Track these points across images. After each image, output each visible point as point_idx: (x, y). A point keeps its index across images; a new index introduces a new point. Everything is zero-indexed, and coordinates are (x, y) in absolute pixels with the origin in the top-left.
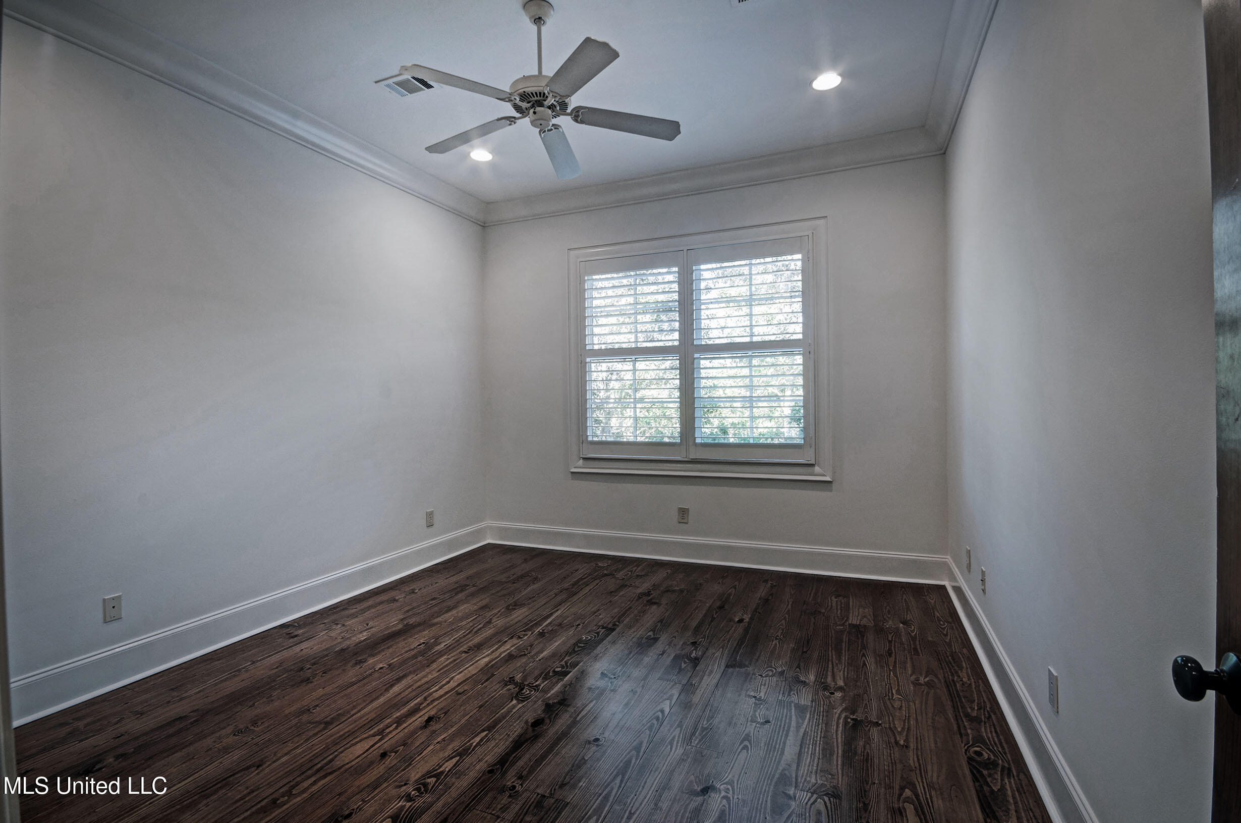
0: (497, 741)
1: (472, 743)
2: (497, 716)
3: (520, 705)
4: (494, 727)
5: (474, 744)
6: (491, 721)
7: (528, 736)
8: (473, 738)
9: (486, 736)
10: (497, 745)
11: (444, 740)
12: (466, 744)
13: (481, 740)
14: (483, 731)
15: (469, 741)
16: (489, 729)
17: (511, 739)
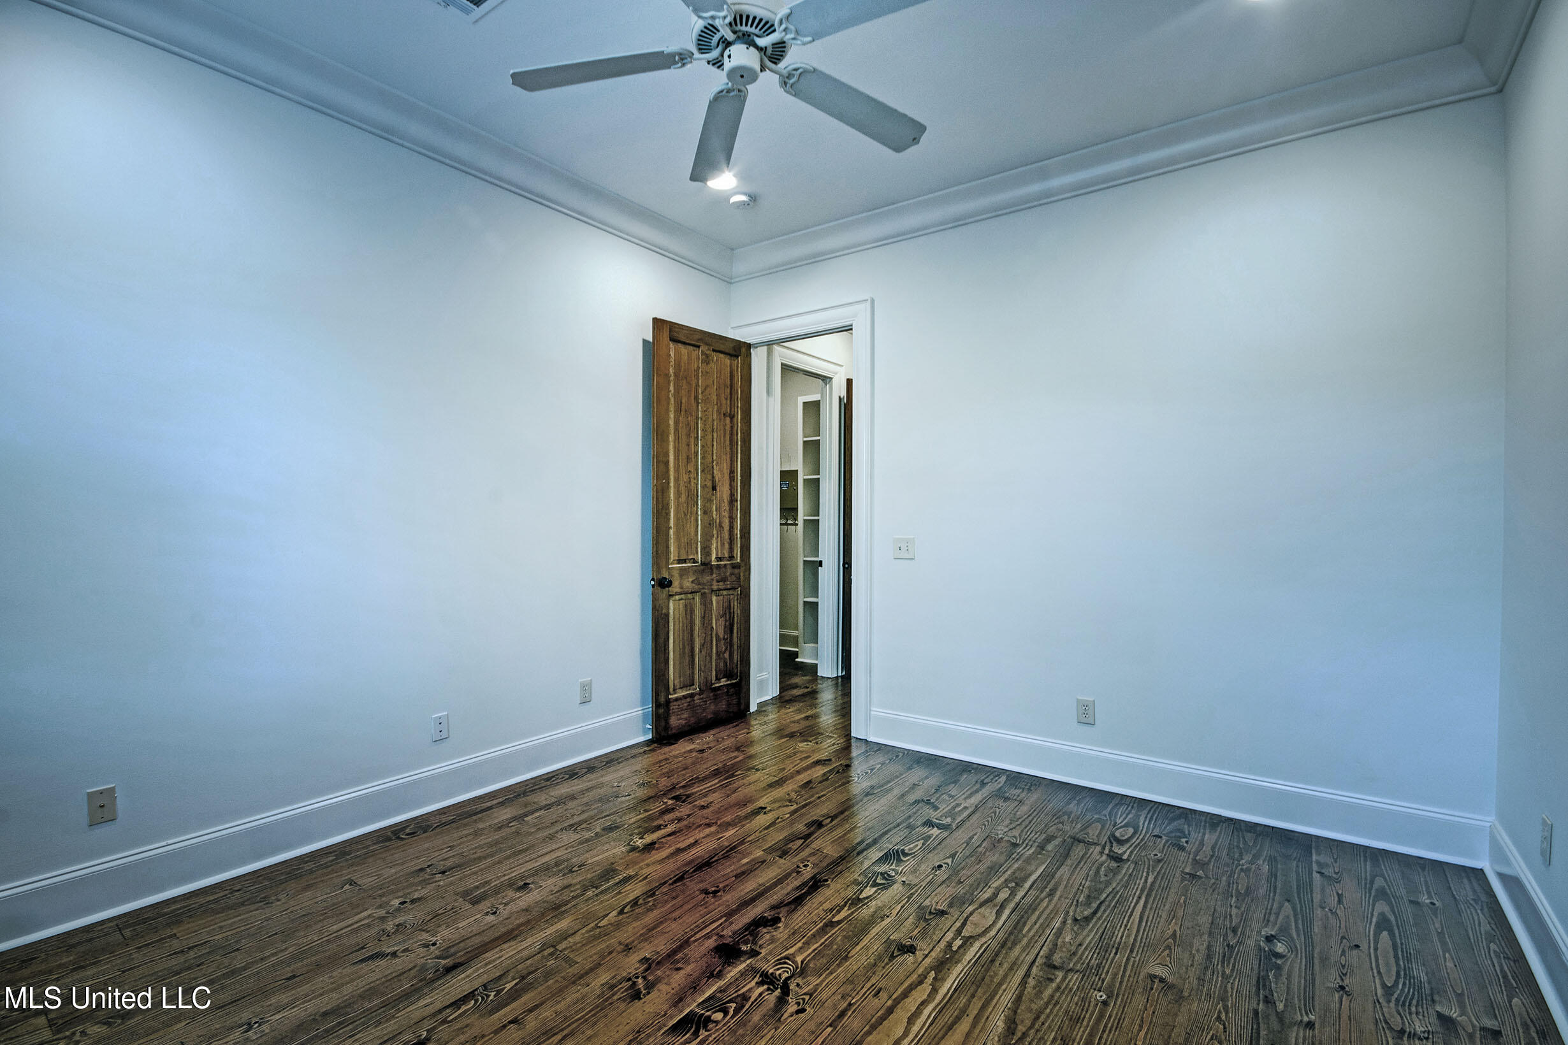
0: (821, 908)
1: (848, 910)
2: (823, 940)
3: (792, 951)
4: (826, 925)
5: (846, 908)
6: (829, 935)
7: (787, 908)
8: (849, 916)
9: (834, 916)
10: (821, 904)
11: (882, 919)
12: (856, 911)
13: (839, 912)
14: (839, 922)
15: (853, 913)
16: (831, 924)
17: (805, 908)
